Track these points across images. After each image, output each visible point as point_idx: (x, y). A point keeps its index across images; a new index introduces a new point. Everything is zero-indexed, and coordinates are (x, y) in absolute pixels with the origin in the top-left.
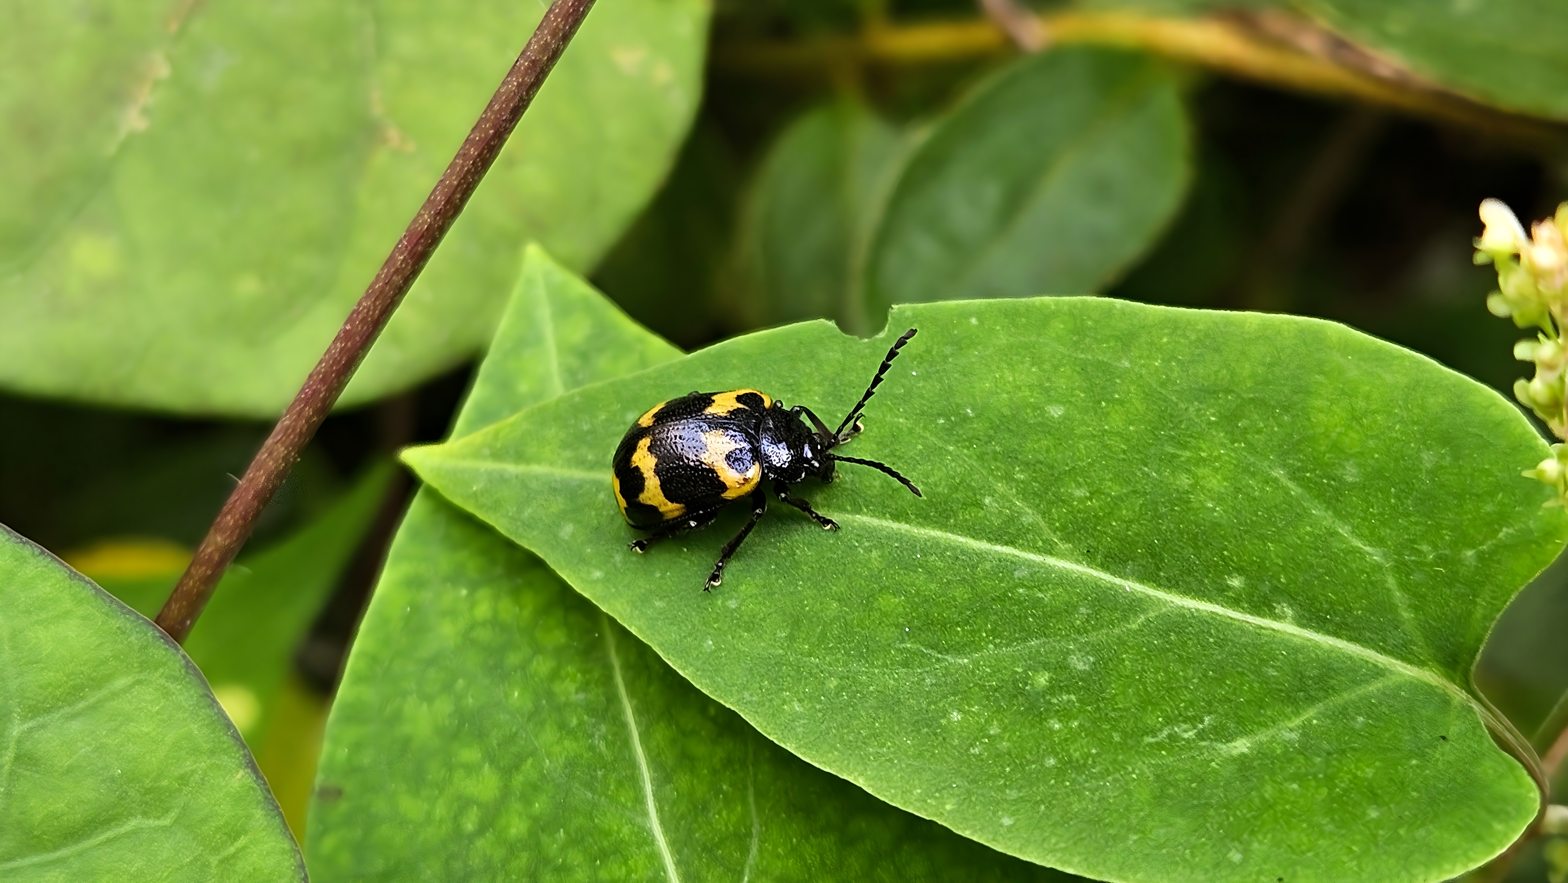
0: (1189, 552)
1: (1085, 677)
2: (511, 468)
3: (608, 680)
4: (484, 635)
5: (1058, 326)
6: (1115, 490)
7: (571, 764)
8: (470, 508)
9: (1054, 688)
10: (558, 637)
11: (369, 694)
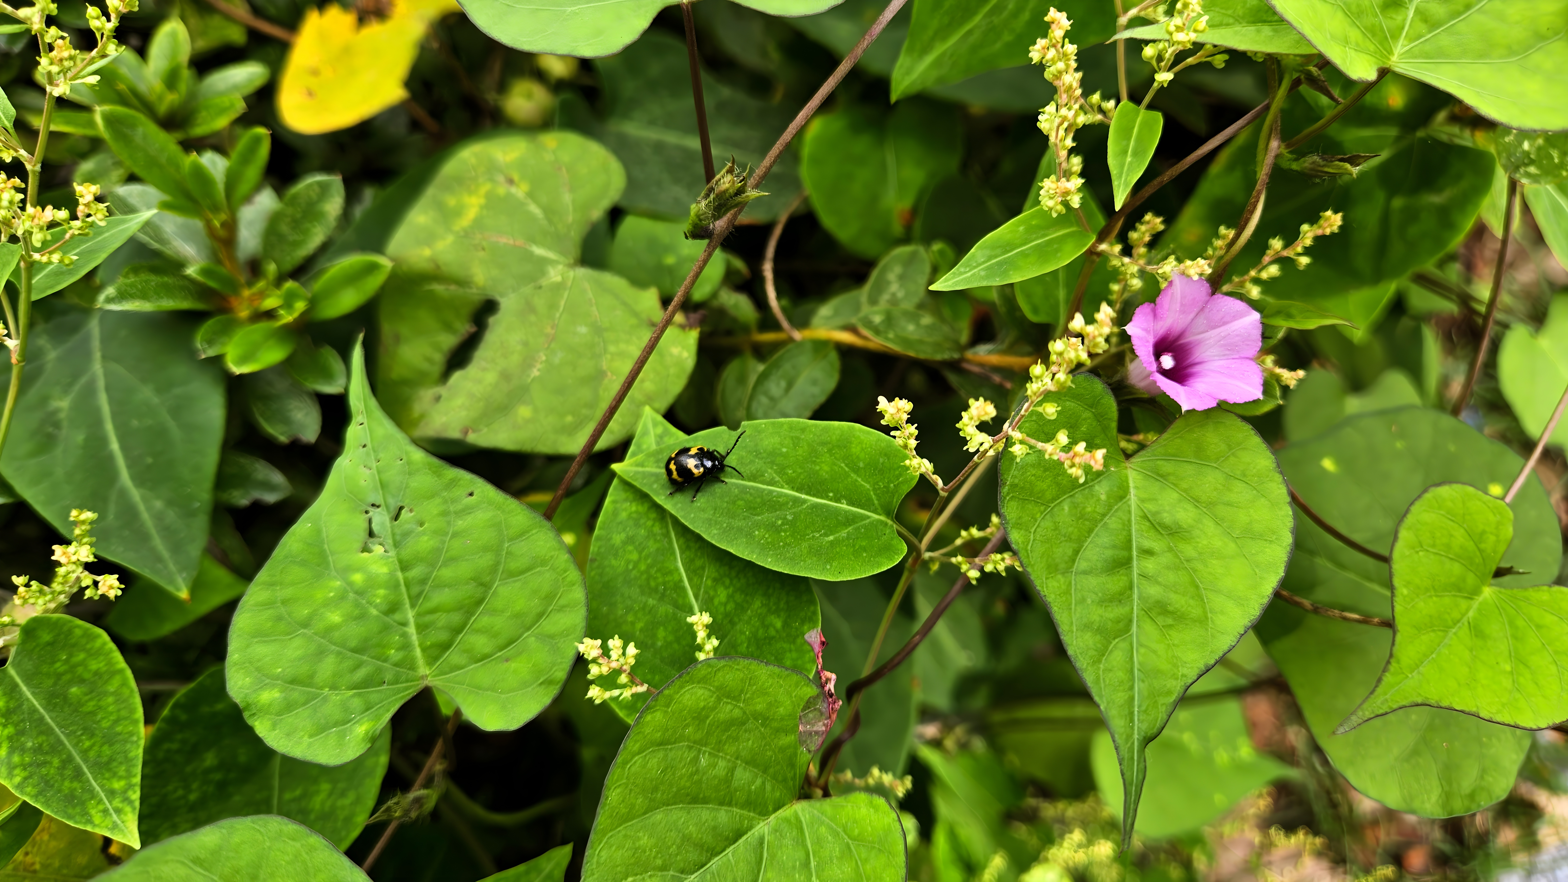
0: (819, 487)
1: (791, 521)
2: (640, 469)
3: (667, 527)
4: (634, 515)
5: (785, 427)
6: (799, 471)
7: (658, 550)
8: (630, 480)
9: (783, 524)
10: (653, 515)
11: (603, 532)
